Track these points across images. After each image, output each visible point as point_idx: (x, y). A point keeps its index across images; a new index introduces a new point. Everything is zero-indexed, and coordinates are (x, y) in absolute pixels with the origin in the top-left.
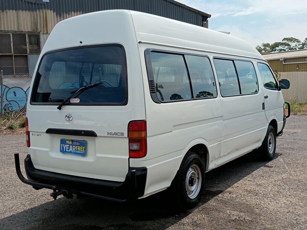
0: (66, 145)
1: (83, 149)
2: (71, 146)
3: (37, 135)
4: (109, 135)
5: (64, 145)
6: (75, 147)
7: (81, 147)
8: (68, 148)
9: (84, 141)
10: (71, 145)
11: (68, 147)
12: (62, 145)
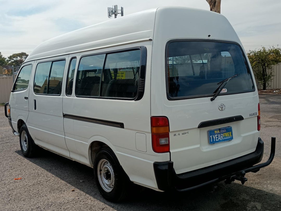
1: (230, 134)
2: (219, 135)
3: (183, 134)
5: (213, 136)
6: (222, 134)
7: (228, 133)
9: (229, 127)
11: (217, 136)
12: (211, 136)
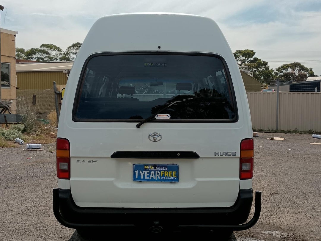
0: (144, 172)
1: (174, 174)
2: (152, 172)
3: (89, 162)
4: (217, 156)
5: (140, 171)
6: (159, 172)
7: (170, 172)
8: (148, 175)
9: (173, 164)
10: (153, 170)
11: (147, 173)
12: (137, 172)
